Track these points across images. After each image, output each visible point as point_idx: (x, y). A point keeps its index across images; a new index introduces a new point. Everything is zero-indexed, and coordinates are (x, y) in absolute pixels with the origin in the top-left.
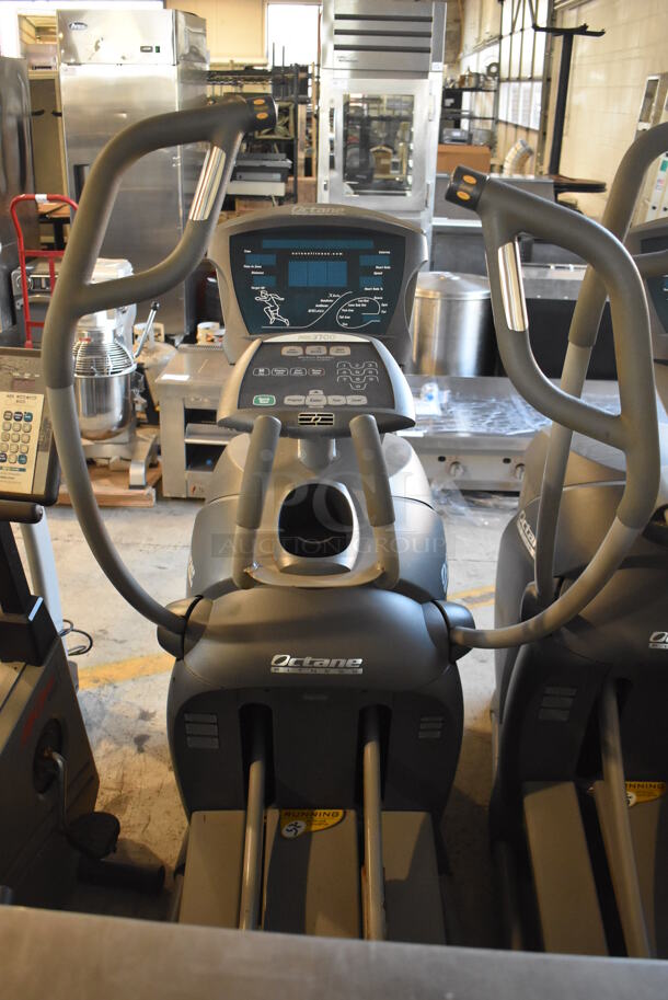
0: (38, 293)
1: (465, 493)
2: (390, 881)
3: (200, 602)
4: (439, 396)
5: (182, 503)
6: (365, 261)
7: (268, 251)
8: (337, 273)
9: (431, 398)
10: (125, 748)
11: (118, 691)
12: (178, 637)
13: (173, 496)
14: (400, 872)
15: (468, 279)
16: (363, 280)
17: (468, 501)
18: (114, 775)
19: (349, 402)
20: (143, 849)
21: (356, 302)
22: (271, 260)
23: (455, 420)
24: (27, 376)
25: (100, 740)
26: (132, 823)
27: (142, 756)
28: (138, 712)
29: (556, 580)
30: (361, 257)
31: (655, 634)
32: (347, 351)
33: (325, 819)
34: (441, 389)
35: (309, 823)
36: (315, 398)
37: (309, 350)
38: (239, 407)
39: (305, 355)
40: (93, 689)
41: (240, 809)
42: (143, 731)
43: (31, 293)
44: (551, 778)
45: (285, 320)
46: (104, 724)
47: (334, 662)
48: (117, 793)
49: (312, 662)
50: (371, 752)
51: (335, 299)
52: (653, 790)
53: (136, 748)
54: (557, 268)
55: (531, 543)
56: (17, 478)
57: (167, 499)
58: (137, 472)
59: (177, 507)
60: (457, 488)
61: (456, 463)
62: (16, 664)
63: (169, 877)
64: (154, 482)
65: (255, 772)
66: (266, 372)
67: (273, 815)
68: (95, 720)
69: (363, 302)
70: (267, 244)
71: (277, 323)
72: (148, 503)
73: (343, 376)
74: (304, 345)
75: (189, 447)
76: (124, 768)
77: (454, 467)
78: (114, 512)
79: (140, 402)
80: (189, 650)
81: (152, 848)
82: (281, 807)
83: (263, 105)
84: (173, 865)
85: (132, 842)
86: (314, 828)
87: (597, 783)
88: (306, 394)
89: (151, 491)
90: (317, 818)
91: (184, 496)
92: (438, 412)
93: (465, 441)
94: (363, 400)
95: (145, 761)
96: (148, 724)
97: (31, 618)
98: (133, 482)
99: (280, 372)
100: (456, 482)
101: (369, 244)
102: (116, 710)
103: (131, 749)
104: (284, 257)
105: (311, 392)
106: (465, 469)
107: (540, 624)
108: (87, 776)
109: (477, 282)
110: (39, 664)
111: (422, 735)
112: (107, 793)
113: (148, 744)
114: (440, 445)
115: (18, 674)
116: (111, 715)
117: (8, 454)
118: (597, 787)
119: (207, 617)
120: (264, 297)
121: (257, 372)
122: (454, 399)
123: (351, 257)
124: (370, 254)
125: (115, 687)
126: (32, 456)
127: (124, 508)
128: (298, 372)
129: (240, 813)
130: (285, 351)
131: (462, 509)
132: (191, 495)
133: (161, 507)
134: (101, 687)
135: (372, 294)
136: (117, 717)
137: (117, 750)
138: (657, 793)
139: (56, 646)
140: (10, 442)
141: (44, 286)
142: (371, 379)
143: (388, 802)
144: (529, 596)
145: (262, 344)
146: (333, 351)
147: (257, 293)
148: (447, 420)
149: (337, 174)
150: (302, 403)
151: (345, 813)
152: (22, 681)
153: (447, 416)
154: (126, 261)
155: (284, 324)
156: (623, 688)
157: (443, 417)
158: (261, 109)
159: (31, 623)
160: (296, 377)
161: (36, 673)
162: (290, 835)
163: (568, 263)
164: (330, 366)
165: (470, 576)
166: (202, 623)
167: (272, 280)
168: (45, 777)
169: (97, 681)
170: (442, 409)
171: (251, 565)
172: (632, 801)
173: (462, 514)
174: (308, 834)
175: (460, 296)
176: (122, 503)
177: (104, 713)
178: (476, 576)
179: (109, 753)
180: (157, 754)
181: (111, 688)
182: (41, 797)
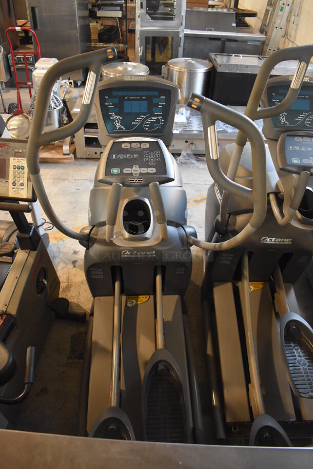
0: (20, 64)
1: (194, 155)
2: (166, 322)
3: (94, 228)
4: (186, 113)
5: (84, 160)
6: (155, 100)
7: (115, 97)
8: (144, 106)
9: (182, 114)
10: (69, 266)
11: (64, 242)
12: (87, 242)
13: (81, 157)
14: (169, 318)
15: (198, 62)
16: (154, 109)
17: (196, 158)
18: (65, 277)
19: (149, 172)
20: (78, 305)
21: (152, 119)
22: (116, 100)
23: (192, 124)
24: (20, 151)
25: (59, 263)
26: (73, 295)
27: (75, 269)
28: (72, 251)
29: (228, 215)
30: (153, 99)
31: (263, 238)
32: (148, 146)
33: (142, 299)
34: (187, 110)
35: (137, 301)
36: (135, 169)
37: (133, 145)
38: (106, 175)
39: (131, 148)
40: (55, 242)
41: (112, 296)
42: (75, 259)
43: (17, 64)
44: (223, 281)
45: (123, 127)
46: (60, 256)
47: (145, 253)
48: (67, 284)
49: (137, 253)
50: (159, 279)
51: (143, 118)
52: (260, 285)
53: (73, 265)
54: (235, 56)
55: (219, 197)
56: (21, 193)
57: (78, 158)
58: (66, 148)
59: (82, 162)
60: (192, 153)
61: (192, 143)
62: (26, 250)
63: (88, 317)
64: (73, 151)
65: (117, 285)
66: (116, 157)
67: (124, 298)
68: (57, 255)
69: (154, 119)
70: (115, 93)
71: (119, 128)
72: (72, 161)
73: (146, 159)
74: (131, 142)
75: (86, 138)
76: (69, 274)
77: (191, 145)
78: (58, 165)
79: (66, 119)
80: (91, 247)
81: (81, 305)
82: (127, 295)
83: (111, 52)
84: (89, 311)
85: (74, 303)
86: (139, 303)
87: (240, 283)
88: (132, 167)
89: (72, 156)
90: (140, 299)
91: (85, 157)
92: (185, 121)
93: (195, 135)
94: (154, 170)
95: (76, 271)
96: (76, 256)
97: (31, 235)
98: (65, 153)
99: (121, 156)
100: (192, 151)
101: (156, 93)
102: (64, 250)
103: (71, 266)
104: (122, 99)
105: (134, 166)
106: (196, 146)
107: (220, 246)
108: (56, 282)
109: (202, 64)
110: (35, 250)
111: (177, 273)
112: (64, 284)
113: (77, 264)
114: (186, 137)
115: (27, 255)
116: (63, 253)
117: (16, 182)
118: (239, 284)
119: (97, 235)
120: (114, 117)
121: (112, 157)
122: (192, 114)
123: (149, 99)
124: (157, 98)
125: (63, 241)
126: (25, 183)
127: (62, 163)
128: (128, 157)
129: (112, 298)
130: (123, 146)
131: (194, 161)
132: (88, 157)
133: (76, 162)
134: (58, 241)
135: (158, 115)
136: (65, 253)
137: (66, 267)
138: (261, 286)
139: (41, 242)
140: (16, 178)
141: (22, 61)
142: (158, 160)
143: (165, 292)
144: (217, 221)
145: (114, 142)
146: (143, 146)
147: (111, 116)
148: (189, 125)
149: (144, 11)
150: (130, 172)
151: (150, 297)
152: (29, 257)
153: (189, 123)
154: (56, 59)
155: (122, 129)
156: (250, 255)
157: (187, 123)
158: (110, 54)
159: (30, 238)
160: (128, 159)
161: (34, 253)
162: (130, 305)
163: (240, 54)
164: (141, 153)
165: (197, 191)
166: (95, 237)
167: (117, 110)
168: (41, 288)
169: (56, 239)
170: (187, 119)
171: (113, 237)
172: (252, 290)
173: (193, 163)
174: (137, 305)
175: (195, 71)
176: (61, 161)
177: (60, 252)
178: (199, 191)
179: (63, 268)
180: (80, 267)
181: (62, 241)
182: (39, 295)
